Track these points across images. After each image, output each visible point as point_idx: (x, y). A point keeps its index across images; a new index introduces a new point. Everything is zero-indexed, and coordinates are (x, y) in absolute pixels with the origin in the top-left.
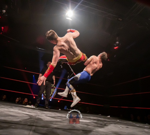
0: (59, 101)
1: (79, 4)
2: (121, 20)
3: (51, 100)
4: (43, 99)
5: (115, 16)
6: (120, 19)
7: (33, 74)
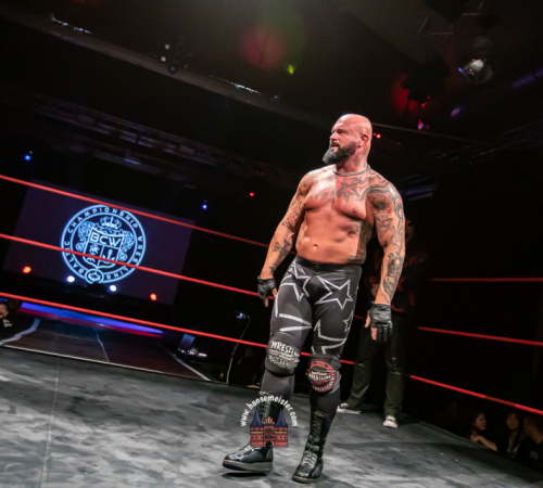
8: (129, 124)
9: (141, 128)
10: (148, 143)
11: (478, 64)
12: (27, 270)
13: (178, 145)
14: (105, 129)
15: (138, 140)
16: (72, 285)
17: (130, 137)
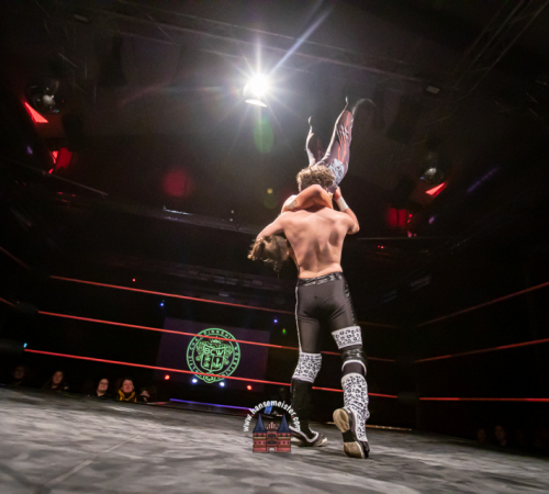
0: (249, 388)
1: (290, 52)
2: (436, 90)
3: (222, 384)
4: (195, 381)
5: (412, 79)
6: (431, 89)
7: (161, 298)
9: (226, 273)
10: (233, 282)
12: (167, 377)
13: (251, 280)
14: (204, 278)
15: (226, 280)
16: (196, 385)
17: (220, 280)
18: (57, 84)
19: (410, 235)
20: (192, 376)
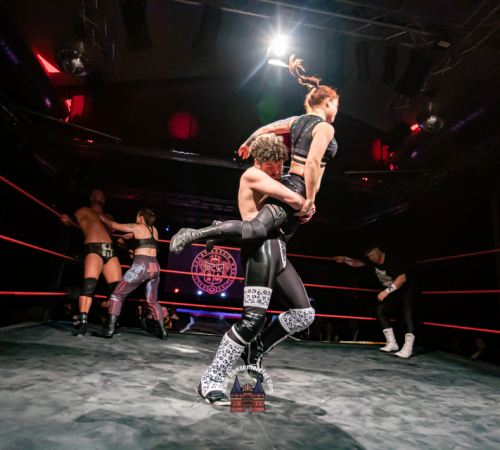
2: (447, 44)
3: (223, 295)
4: (200, 293)
8: (217, 200)
9: (224, 201)
10: (230, 209)
11: (432, 120)
12: (177, 291)
14: (205, 206)
15: (224, 208)
16: (201, 296)
17: (218, 208)
18: (82, 46)
19: (392, 168)
20: (197, 289)
